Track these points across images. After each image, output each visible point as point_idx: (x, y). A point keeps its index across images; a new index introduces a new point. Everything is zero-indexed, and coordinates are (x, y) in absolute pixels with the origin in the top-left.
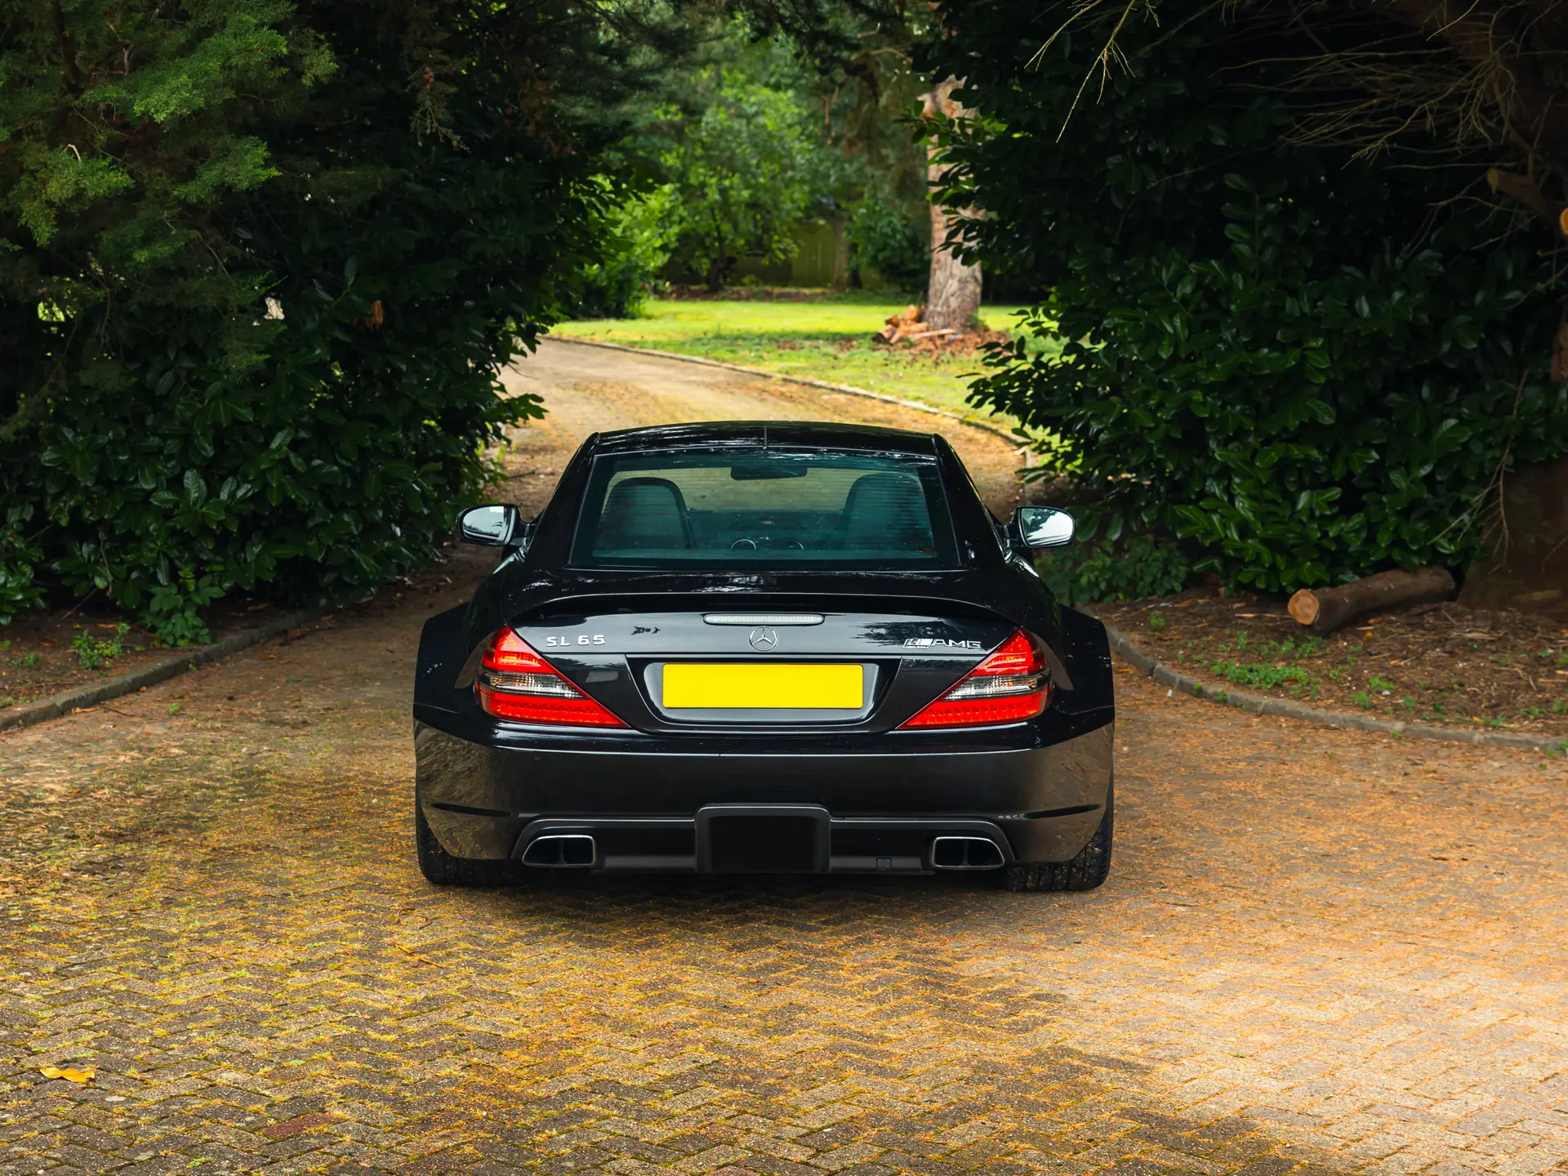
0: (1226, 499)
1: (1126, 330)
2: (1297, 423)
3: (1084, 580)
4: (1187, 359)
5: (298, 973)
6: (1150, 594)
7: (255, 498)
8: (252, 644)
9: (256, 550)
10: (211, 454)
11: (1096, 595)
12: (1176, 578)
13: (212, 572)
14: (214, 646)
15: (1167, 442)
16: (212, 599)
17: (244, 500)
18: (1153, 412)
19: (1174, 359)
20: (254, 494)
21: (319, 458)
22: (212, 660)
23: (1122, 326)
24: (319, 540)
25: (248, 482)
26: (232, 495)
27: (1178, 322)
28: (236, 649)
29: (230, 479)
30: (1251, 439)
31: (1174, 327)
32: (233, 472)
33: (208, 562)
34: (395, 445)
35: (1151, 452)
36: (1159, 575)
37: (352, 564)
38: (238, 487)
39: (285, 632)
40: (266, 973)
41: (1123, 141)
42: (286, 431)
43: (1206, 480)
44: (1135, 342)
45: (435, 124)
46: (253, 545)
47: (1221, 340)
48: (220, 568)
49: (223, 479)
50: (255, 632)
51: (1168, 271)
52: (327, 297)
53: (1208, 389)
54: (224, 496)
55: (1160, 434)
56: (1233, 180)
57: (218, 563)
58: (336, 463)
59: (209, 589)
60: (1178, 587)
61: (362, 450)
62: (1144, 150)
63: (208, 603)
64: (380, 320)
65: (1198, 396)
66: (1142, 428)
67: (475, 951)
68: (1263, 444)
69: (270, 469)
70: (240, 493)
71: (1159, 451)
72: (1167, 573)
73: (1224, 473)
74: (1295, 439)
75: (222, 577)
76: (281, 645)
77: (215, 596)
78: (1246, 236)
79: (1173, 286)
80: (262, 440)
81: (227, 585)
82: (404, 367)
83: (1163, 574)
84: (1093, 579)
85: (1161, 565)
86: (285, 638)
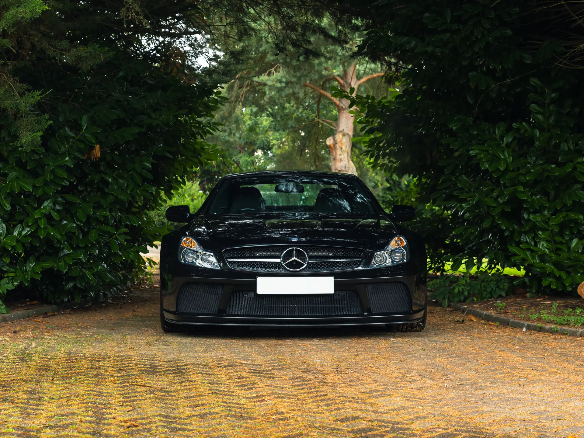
0: (533, 243)
1: (482, 156)
2: (571, 202)
3: (456, 291)
4: (513, 171)
5: (48, 430)
6: (490, 298)
7: (33, 235)
8: (28, 317)
9: (32, 265)
10: (9, 209)
11: (462, 298)
12: (503, 289)
13: (8, 277)
14: (8, 315)
15: (504, 215)
16: (7, 290)
17: (26, 236)
18: (496, 199)
19: (507, 170)
20: (32, 232)
21: (66, 221)
22: (7, 321)
23: (480, 154)
24: (65, 261)
25: (29, 226)
26: (20, 233)
27: (506, 154)
28: (19, 318)
29: (19, 225)
30: (546, 212)
31: (504, 156)
32: (21, 222)
33: (6, 272)
34: (106, 217)
35: (493, 221)
36: (494, 288)
37: (83, 277)
38: (23, 229)
39: (46, 313)
40: (26, 430)
41: (477, 64)
42: (49, 201)
43: (521, 236)
44: (487, 161)
45: (134, 14)
46: (30, 262)
47: (529, 163)
48: (13, 275)
49: (15, 226)
50: (29, 311)
51: (499, 130)
52: (72, 134)
53: (525, 185)
54: (15, 233)
55: (499, 209)
56: (534, 81)
57: (12, 272)
58: (75, 223)
59: (6, 285)
60: (504, 294)
61: (89, 218)
62: (488, 68)
63: (6, 292)
64: (99, 155)
65: (521, 189)
66: (489, 207)
67: (167, 421)
68: (552, 215)
69: (40, 218)
70: (24, 233)
71: (499, 219)
72: (498, 287)
73: (534, 229)
74: (570, 209)
75: (13, 279)
76: (44, 318)
77: (10, 289)
78: (541, 110)
79: (502, 138)
80: (36, 206)
81: (15, 283)
82: (110, 180)
83: (496, 288)
84: (461, 290)
85: (495, 283)
86: (45, 315)
